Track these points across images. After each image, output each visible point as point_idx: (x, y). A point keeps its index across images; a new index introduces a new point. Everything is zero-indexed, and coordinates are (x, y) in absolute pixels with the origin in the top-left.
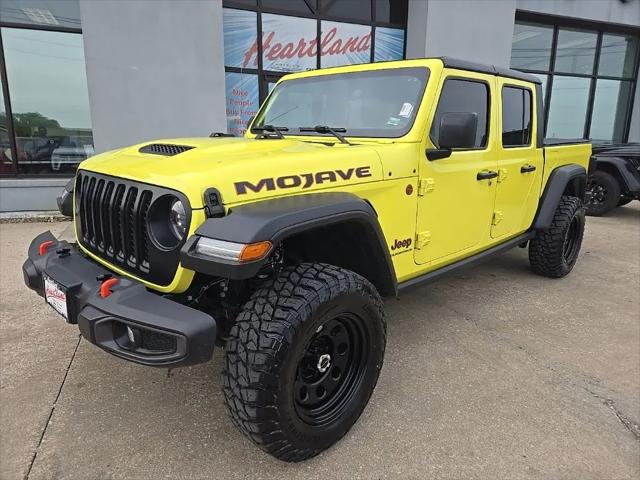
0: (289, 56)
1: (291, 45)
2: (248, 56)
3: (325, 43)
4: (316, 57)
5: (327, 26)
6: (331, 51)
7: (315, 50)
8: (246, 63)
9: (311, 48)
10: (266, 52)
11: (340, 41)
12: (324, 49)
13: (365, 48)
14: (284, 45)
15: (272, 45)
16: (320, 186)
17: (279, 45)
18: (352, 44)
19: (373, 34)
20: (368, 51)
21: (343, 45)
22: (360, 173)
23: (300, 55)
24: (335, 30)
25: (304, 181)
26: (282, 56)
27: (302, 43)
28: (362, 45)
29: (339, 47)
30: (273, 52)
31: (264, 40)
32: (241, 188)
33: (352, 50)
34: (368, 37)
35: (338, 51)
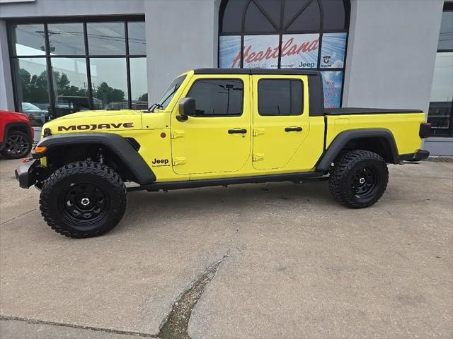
0: (260, 59)
1: (262, 52)
2: (235, 61)
3: (285, 49)
4: (277, 58)
5: (286, 38)
6: (288, 53)
7: (277, 54)
8: (233, 65)
9: (275, 53)
10: (245, 58)
11: (295, 46)
12: (284, 53)
13: (314, 49)
14: (256, 54)
16: (100, 130)
17: (254, 54)
18: (304, 48)
19: (321, 39)
20: (317, 50)
21: (297, 48)
22: (125, 125)
23: (267, 58)
24: (292, 40)
25: (91, 127)
26: (255, 60)
27: (269, 50)
28: (311, 47)
29: (294, 50)
30: (250, 58)
32: (60, 129)
33: (304, 51)
34: (316, 41)
35: (294, 53)
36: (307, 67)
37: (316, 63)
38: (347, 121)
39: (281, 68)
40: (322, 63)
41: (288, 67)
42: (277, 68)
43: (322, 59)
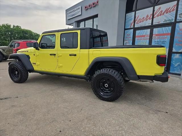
0: (143, 21)
1: (144, 18)
2: (131, 24)
3: (156, 13)
5: (157, 8)
6: (158, 16)
7: (152, 17)
8: (131, 27)
9: (150, 17)
10: (136, 22)
11: (162, 11)
12: (155, 16)
13: (173, 10)
15: (138, 20)
17: (140, 19)
18: (167, 11)
19: (178, 4)
20: (175, 11)
21: (163, 12)
23: (146, 20)
24: (160, 8)
26: (140, 22)
27: (147, 16)
28: (172, 10)
30: (138, 21)
31: (136, 19)
33: (167, 13)
34: (175, 6)
35: (161, 15)
36: (168, 22)
37: (174, 18)
38: (99, 52)
39: (153, 24)
40: (178, 18)
41: (157, 24)
42: (151, 25)
43: (178, 16)
